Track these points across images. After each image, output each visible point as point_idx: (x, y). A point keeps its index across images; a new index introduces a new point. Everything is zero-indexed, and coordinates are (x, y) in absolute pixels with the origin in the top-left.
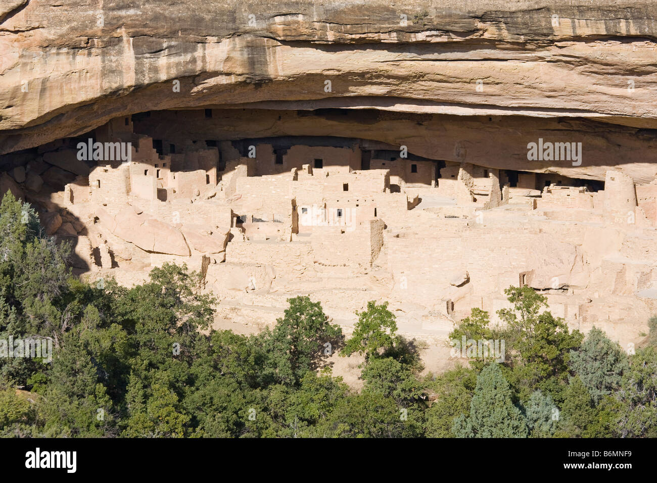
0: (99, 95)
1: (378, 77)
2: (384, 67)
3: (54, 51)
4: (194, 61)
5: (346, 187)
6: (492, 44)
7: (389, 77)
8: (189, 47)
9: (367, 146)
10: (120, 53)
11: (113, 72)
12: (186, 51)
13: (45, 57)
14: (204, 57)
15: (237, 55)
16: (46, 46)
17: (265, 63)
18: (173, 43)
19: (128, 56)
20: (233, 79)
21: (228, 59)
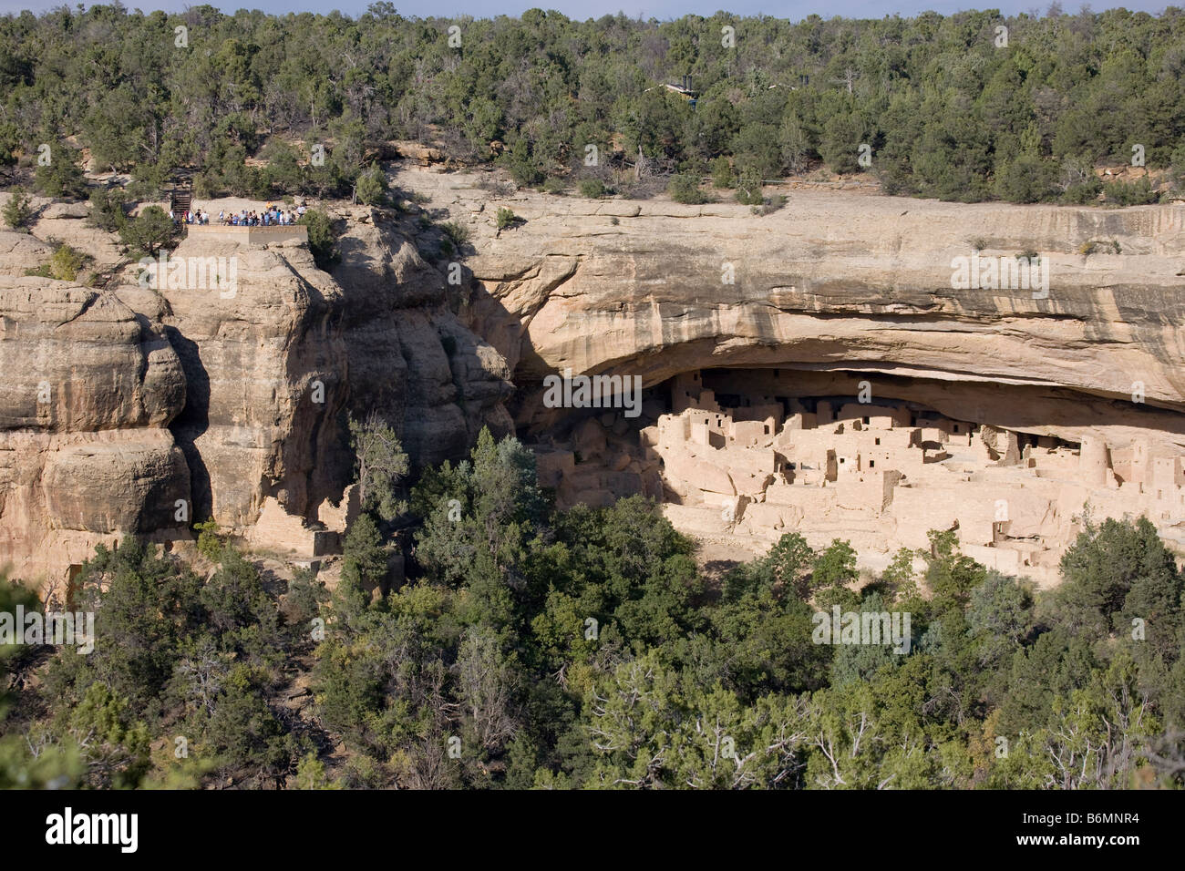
0: (634, 352)
1: (867, 343)
2: (869, 335)
3: (595, 313)
4: (710, 324)
5: (878, 442)
6: (953, 317)
7: (877, 343)
8: (704, 313)
9: (913, 406)
10: (650, 316)
11: (644, 332)
12: (703, 316)
13: (589, 317)
14: (718, 321)
15: (746, 320)
16: (588, 309)
17: (771, 328)
18: (691, 309)
19: (656, 319)
20: (747, 342)
21: (739, 324)
